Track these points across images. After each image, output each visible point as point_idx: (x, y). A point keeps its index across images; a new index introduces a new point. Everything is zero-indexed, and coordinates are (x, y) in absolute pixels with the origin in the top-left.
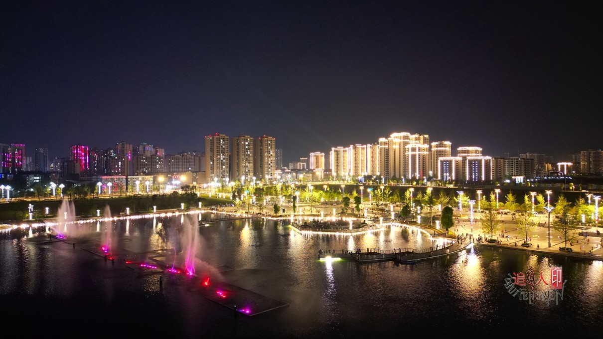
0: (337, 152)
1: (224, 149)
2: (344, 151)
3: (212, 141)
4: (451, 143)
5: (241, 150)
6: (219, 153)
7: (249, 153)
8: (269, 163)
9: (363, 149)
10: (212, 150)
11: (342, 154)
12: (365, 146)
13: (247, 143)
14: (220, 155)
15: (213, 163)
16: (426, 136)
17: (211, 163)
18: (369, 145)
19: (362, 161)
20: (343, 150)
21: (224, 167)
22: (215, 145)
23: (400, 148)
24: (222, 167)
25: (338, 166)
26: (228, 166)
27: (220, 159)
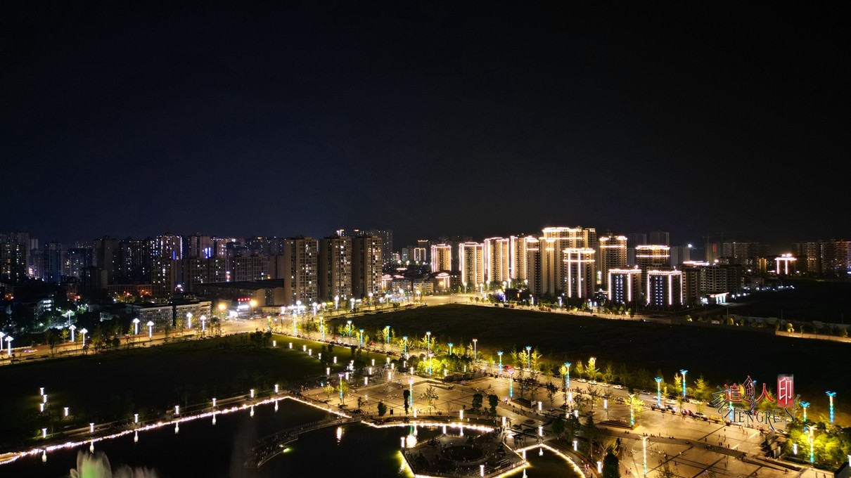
0: (469, 251)
1: (310, 257)
2: (479, 248)
3: (294, 246)
4: (626, 239)
5: (335, 257)
6: (304, 263)
7: (345, 261)
8: (374, 272)
9: (504, 243)
10: (294, 259)
11: (476, 253)
12: (507, 240)
13: (342, 247)
14: (304, 266)
15: (295, 277)
16: (592, 230)
17: (293, 277)
18: (513, 238)
19: (504, 261)
20: (477, 247)
21: (310, 282)
22: (299, 252)
23: (555, 252)
24: (308, 283)
25: (469, 269)
26: (316, 281)
27: (304, 271)
